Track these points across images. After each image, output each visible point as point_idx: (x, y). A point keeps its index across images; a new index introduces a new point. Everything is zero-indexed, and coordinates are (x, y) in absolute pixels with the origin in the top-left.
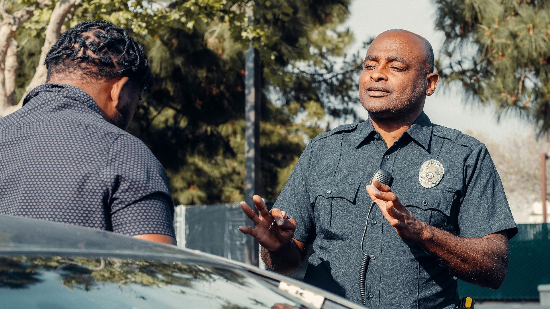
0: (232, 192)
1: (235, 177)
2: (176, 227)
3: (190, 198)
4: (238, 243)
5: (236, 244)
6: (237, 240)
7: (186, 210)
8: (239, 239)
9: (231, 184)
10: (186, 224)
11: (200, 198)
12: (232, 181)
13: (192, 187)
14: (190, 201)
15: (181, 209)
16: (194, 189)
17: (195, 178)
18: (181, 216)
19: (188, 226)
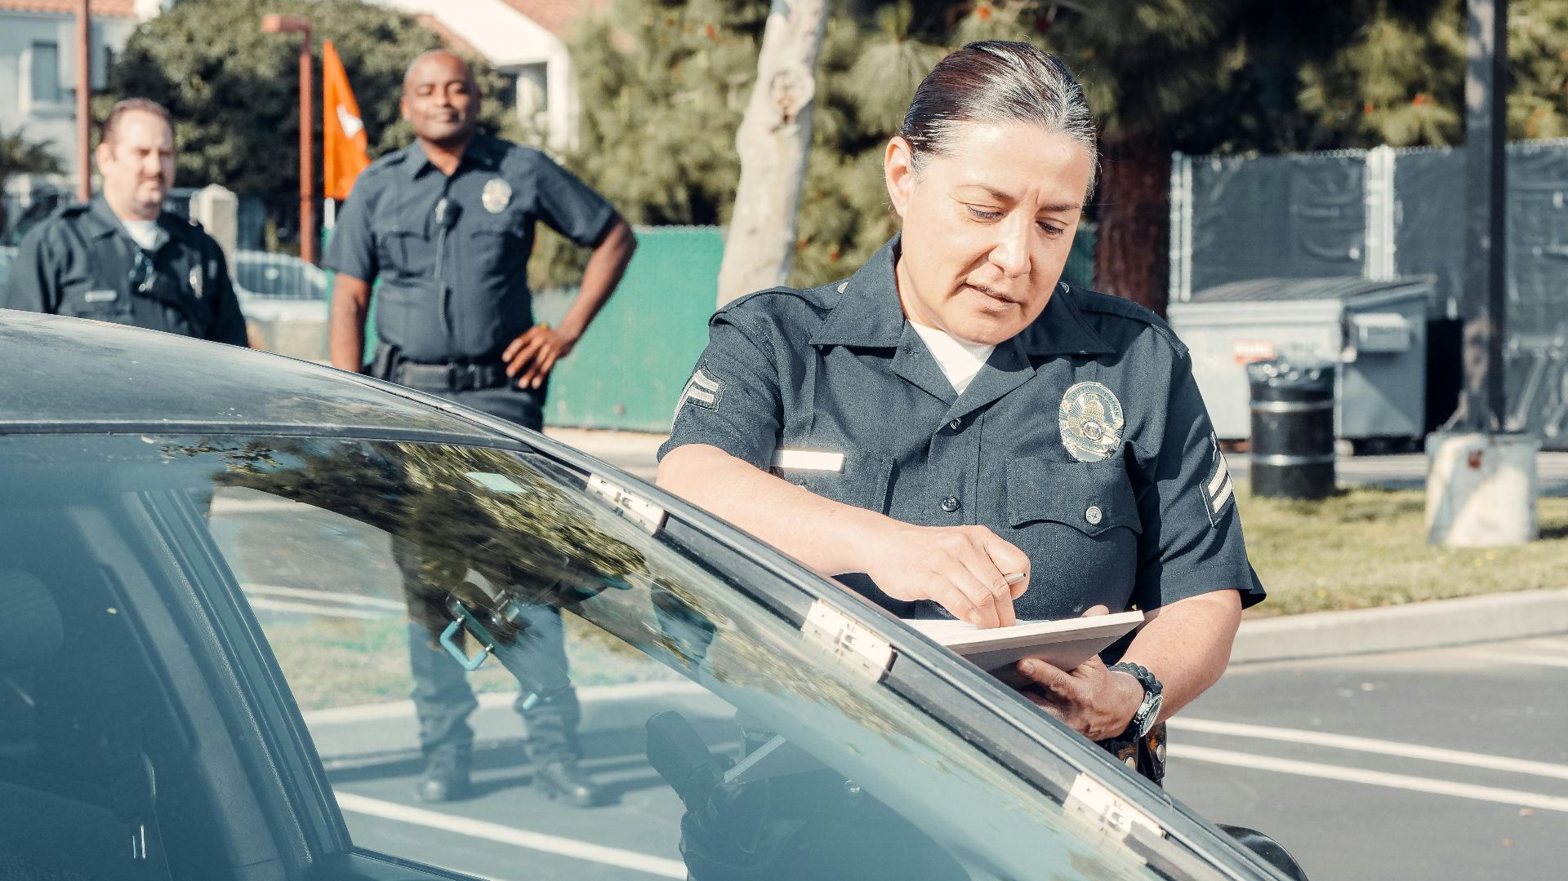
0: (1532, 108)
1: (1546, 68)
2: (1369, 207)
3: (1416, 127)
4: (1537, 251)
5: (1531, 255)
6: (1536, 244)
7: (1398, 160)
8: (1540, 239)
9: (1527, 86)
10: (1396, 199)
11: (1441, 127)
12: (1533, 76)
13: (1421, 97)
14: (1416, 136)
15: (1382, 158)
16: (1425, 102)
17: (1427, 70)
18: (1381, 177)
19: (1400, 205)
